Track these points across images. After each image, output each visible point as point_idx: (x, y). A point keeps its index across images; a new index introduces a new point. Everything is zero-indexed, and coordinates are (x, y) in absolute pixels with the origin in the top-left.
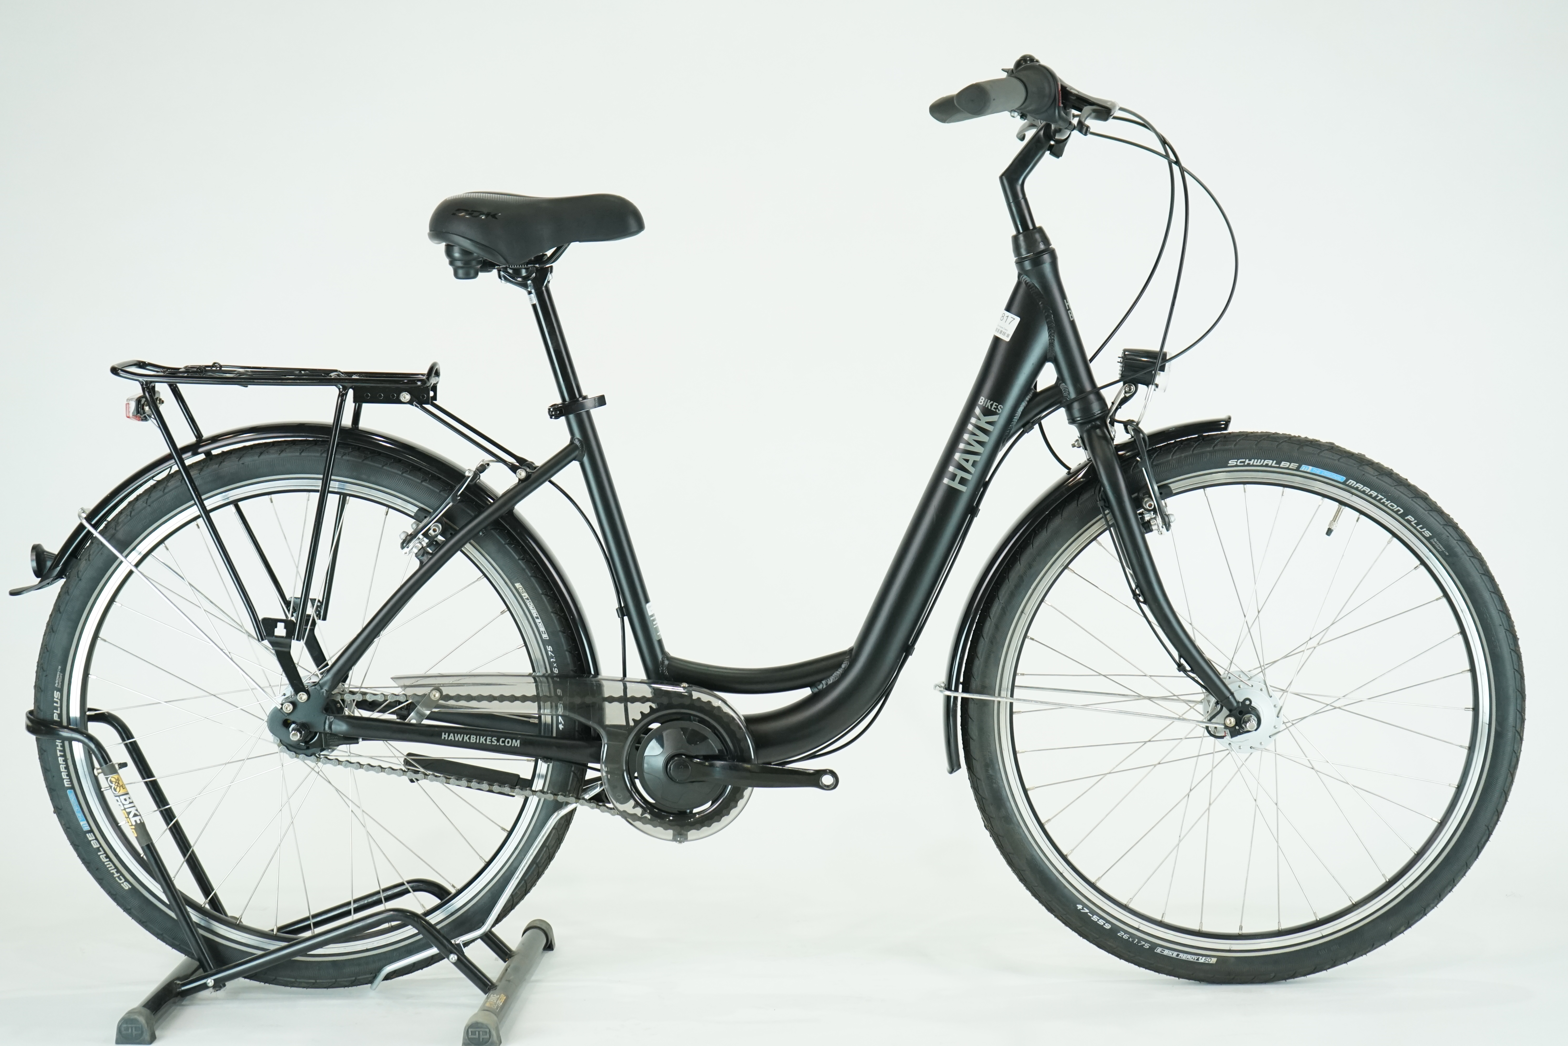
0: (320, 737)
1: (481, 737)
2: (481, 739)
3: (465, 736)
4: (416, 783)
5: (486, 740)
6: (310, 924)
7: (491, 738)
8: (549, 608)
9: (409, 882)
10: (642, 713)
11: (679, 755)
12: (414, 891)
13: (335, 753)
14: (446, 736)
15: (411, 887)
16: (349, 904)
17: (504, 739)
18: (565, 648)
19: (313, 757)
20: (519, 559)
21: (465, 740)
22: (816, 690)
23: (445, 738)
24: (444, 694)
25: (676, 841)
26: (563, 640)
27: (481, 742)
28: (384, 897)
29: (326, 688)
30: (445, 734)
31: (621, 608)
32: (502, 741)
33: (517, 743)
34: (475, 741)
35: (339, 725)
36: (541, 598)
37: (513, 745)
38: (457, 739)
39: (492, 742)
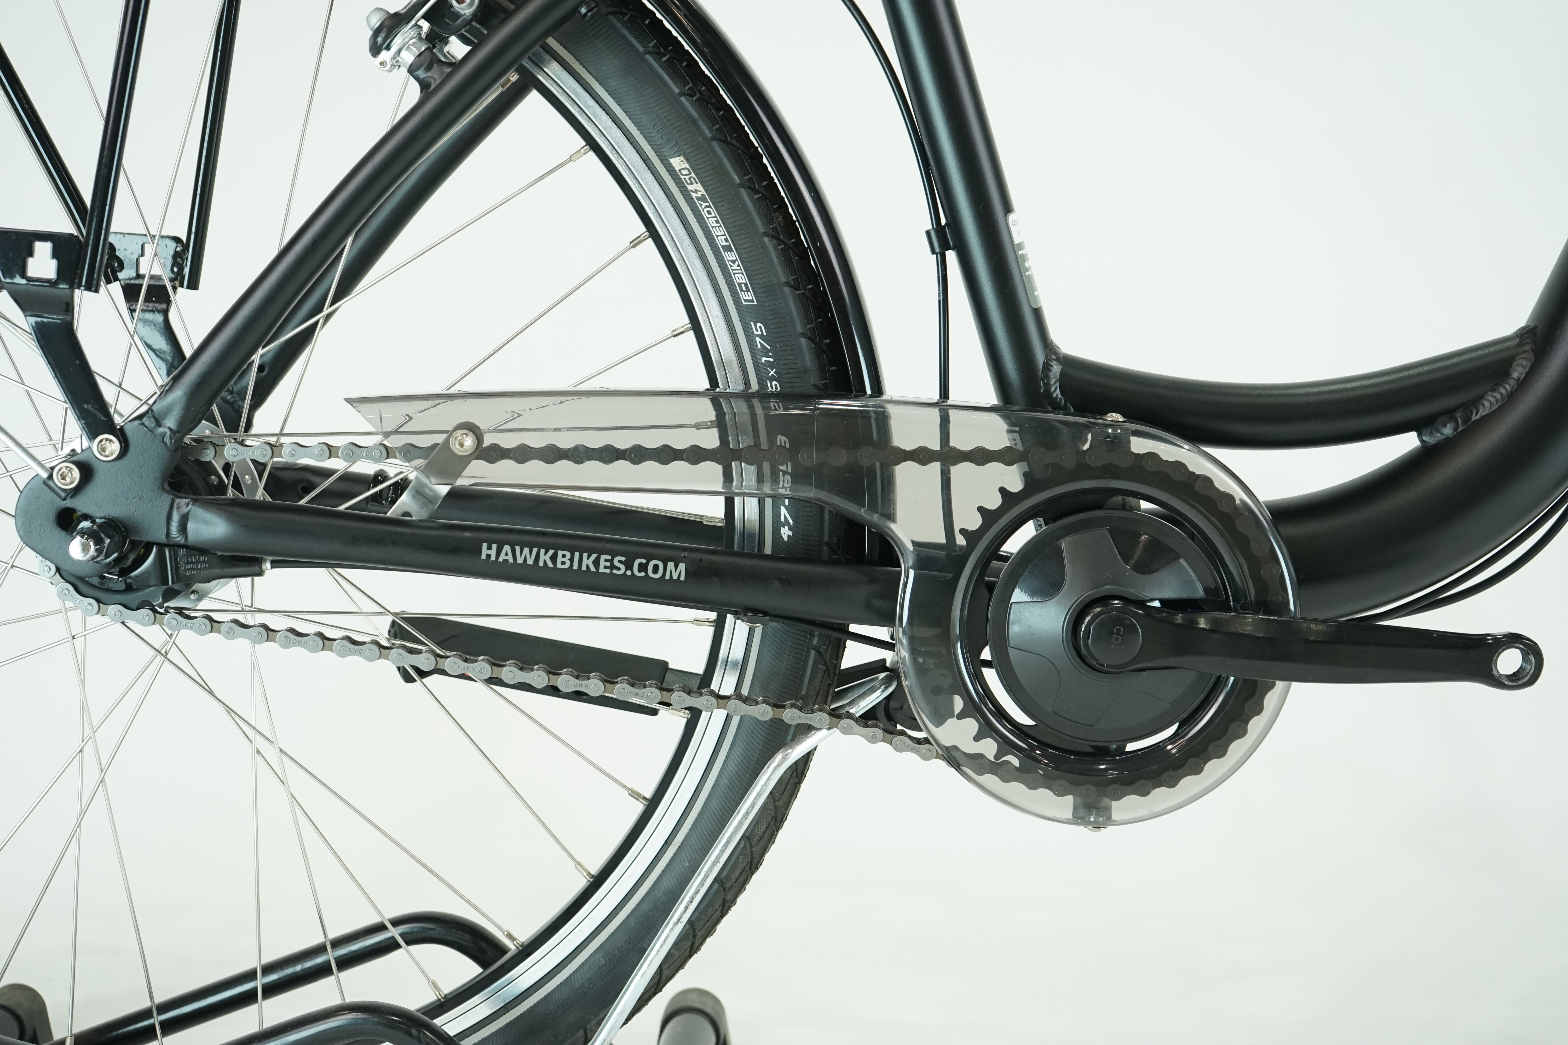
0: (161, 557)
1: (585, 555)
2: (585, 561)
3: (543, 551)
4: (418, 684)
5: (596, 563)
6: (153, 1026)
7: (609, 557)
8: (758, 222)
9: (396, 923)
10: (1002, 490)
11: (1104, 600)
12: (409, 943)
13: (204, 604)
14: (493, 552)
15: (401, 935)
16: (250, 975)
17: (644, 561)
18: (799, 328)
19: (145, 611)
20: (682, 94)
21: (541, 564)
22: (1431, 440)
23: (489, 556)
24: (486, 443)
25: (1086, 823)
26: (793, 308)
27: (584, 568)
28: (336, 959)
29: (171, 422)
30: (489, 548)
31: (939, 229)
32: (640, 564)
33: (678, 572)
34: (567, 565)
35: (206, 522)
36: (739, 196)
37: (667, 577)
38: (520, 560)
39: (613, 567)
